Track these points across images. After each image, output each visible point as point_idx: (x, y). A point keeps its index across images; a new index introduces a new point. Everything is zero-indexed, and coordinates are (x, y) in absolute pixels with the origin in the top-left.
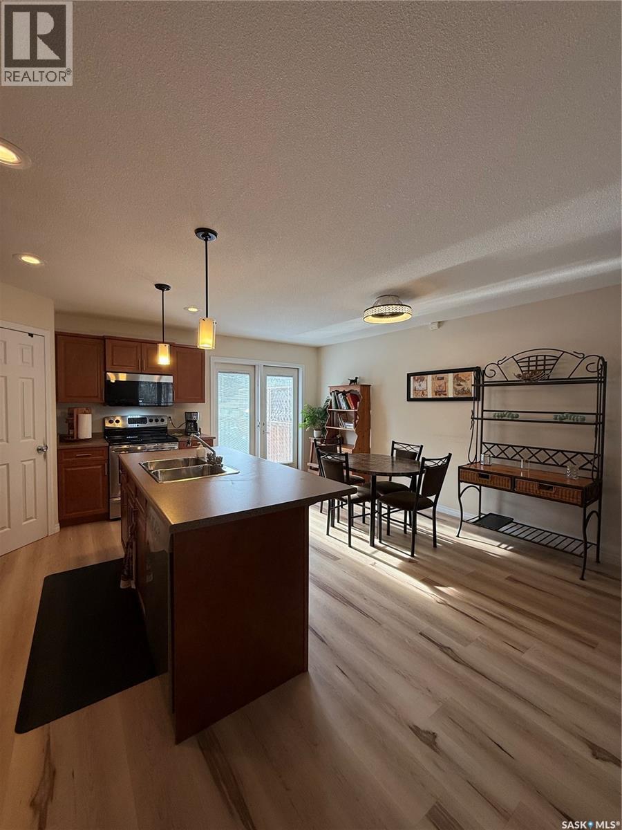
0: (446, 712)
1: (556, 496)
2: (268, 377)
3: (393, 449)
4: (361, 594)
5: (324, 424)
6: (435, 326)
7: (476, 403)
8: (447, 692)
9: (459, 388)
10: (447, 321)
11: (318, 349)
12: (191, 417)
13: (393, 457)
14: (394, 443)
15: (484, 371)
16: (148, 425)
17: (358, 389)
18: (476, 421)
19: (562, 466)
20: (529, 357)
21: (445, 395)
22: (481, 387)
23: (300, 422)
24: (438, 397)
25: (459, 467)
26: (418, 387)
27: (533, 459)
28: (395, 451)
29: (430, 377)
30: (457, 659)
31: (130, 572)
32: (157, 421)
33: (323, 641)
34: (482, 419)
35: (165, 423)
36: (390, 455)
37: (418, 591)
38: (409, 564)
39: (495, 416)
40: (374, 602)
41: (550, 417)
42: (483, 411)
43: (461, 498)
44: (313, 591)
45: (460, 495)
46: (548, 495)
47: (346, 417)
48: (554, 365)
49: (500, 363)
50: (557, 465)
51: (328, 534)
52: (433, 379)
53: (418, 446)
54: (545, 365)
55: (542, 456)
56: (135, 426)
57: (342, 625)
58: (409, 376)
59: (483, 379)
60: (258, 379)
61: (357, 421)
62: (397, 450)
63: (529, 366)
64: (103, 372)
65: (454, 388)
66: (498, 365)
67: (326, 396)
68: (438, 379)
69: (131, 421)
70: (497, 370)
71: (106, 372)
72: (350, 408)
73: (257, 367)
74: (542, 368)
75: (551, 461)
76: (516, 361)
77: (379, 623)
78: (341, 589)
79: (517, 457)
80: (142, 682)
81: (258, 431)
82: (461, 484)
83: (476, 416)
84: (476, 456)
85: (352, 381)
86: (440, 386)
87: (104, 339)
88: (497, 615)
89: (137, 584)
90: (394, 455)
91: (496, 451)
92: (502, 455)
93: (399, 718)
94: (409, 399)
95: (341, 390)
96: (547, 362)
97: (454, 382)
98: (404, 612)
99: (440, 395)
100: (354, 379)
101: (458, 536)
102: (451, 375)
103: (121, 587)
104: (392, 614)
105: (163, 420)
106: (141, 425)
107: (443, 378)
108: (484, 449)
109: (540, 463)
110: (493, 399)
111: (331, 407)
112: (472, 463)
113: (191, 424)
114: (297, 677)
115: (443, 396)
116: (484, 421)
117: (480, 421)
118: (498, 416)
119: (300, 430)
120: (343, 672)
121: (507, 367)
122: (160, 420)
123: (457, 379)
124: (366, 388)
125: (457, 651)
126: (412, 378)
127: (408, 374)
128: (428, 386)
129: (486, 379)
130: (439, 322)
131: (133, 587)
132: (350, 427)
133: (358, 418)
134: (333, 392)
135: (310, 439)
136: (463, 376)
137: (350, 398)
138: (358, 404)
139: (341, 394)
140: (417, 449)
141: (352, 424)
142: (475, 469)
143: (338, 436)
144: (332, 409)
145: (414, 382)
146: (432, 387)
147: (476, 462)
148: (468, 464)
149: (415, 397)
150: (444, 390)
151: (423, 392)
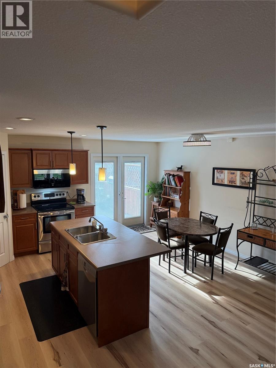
0: (205, 344)
2: (125, 163)
3: (201, 216)
4: (176, 298)
5: (161, 193)
7: (251, 191)
8: (207, 337)
9: (243, 181)
10: (238, 138)
11: (157, 143)
12: (81, 192)
13: (200, 222)
14: (201, 212)
15: (257, 173)
16: (56, 197)
17: (182, 174)
18: (250, 204)
21: (235, 184)
23: (146, 192)
24: (231, 184)
25: (238, 230)
26: (219, 177)
28: (202, 217)
29: (226, 171)
30: (215, 326)
31: (66, 283)
32: (60, 195)
33: (156, 317)
34: (254, 203)
35: (65, 195)
36: (199, 220)
37: (205, 297)
38: (204, 284)
40: (181, 301)
42: (255, 197)
44: (152, 295)
45: (237, 247)
47: (175, 191)
49: (266, 169)
51: (160, 265)
52: (228, 173)
53: (215, 216)
56: (48, 198)
57: (165, 311)
58: (214, 169)
59: (256, 178)
60: (119, 165)
61: (181, 195)
62: (204, 217)
64: (31, 169)
65: (240, 180)
66: (264, 170)
67: (162, 175)
68: (231, 173)
69: (46, 195)
70: (264, 174)
71: (33, 169)
72: (177, 186)
73: (118, 158)
76: (274, 170)
77: (182, 310)
78: (166, 295)
79: (272, 226)
80: (80, 328)
81: (119, 198)
82: (239, 240)
83: (250, 201)
84: (249, 223)
85: (179, 168)
86: (232, 178)
87: (31, 150)
88: (242, 310)
89: (69, 289)
90: (202, 220)
91: (261, 221)
92: (265, 224)
93: (185, 344)
94: (214, 183)
95: (172, 173)
97: (240, 177)
98: (196, 307)
100: (180, 167)
101: (235, 269)
102: (239, 172)
103: (62, 290)
104: (190, 307)
105: (64, 194)
106: (52, 198)
107: (234, 173)
108: (255, 219)
110: (262, 190)
111: (165, 184)
112: (246, 228)
113: (80, 197)
114: (144, 329)
115: (234, 184)
117: (253, 205)
118: (262, 202)
119: (146, 197)
120: (164, 328)
122: (62, 194)
123: (242, 175)
124: (188, 174)
125: (217, 323)
126: (216, 170)
127: (213, 168)
128: (225, 177)
129: (258, 178)
130: (233, 138)
131: (68, 290)
132: (176, 198)
133: (182, 193)
134: (166, 174)
135: (152, 203)
136: (246, 174)
137: (177, 180)
138: (182, 183)
139: (172, 176)
140: (215, 218)
141: (178, 196)
142: (248, 232)
143: (169, 202)
144: (166, 184)
145: (217, 173)
146: (228, 178)
147: (250, 227)
148: (244, 228)
149: (217, 183)
150: (234, 180)
151: (222, 180)
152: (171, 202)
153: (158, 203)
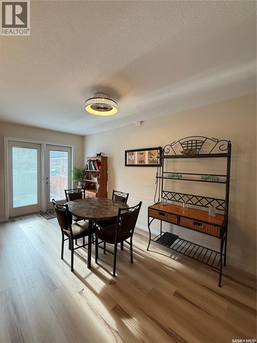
1: (204, 230)
2: (51, 151)
3: (113, 195)
5: (84, 178)
6: (139, 124)
7: (159, 168)
9: (151, 159)
10: (145, 121)
11: (83, 137)
13: (113, 201)
14: (114, 191)
15: (164, 149)
17: (100, 159)
18: (159, 179)
19: (205, 206)
20: (188, 141)
21: (144, 163)
22: (162, 159)
24: (140, 164)
25: (149, 208)
26: (130, 159)
27: (190, 202)
29: (136, 153)
34: (163, 178)
36: (112, 199)
39: (169, 176)
41: (199, 177)
42: (163, 172)
43: (150, 226)
45: (149, 225)
46: (200, 229)
48: (201, 146)
49: (172, 144)
50: (203, 206)
52: (138, 154)
53: (126, 194)
54: (196, 146)
55: (195, 200)
59: (163, 154)
60: (43, 152)
61: (99, 177)
62: (116, 196)
63: (188, 147)
65: (148, 159)
66: (171, 146)
67: (85, 163)
68: (141, 154)
70: (171, 149)
72: (96, 170)
74: (195, 148)
75: (199, 204)
76: (181, 144)
79: (181, 200)
81: (43, 182)
82: (149, 217)
83: (159, 176)
84: (159, 199)
85: (98, 155)
86: (141, 158)
90: (114, 199)
91: (170, 196)
92: (173, 199)
94: (126, 165)
95: (92, 159)
96: (198, 144)
97: (148, 156)
99: (141, 163)
100: (99, 153)
101: (148, 250)
102: (147, 152)
107: (143, 154)
108: (164, 195)
109: (193, 204)
110: (169, 166)
112: (157, 204)
115: (143, 164)
116: (163, 179)
117: (161, 179)
118: (171, 176)
121: (176, 147)
123: (150, 154)
124: (105, 159)
126: (127, 153)
127: (125, 151)
128: (135, 158)
129: (165, 154)
130: (141, 122)
132: (95, 180)
133: (100, 175)
134: (88, 160)
135: (77, 187)
136: (153, 152)
137: (96, 164)
138: (100, 167)
139: (92, 162)
140: (126, 196)
141: (97, 179)
142: (158, 209)
143: (91, 185)
144: (88, 170)
145: (128, 155)
146: (137, 158)
147: (159, 203)
148: (154, 205)
149: (129, 164)
150: (143, 160)
151: (133, 161)
152: (93, 185)
153: (81, 187)
